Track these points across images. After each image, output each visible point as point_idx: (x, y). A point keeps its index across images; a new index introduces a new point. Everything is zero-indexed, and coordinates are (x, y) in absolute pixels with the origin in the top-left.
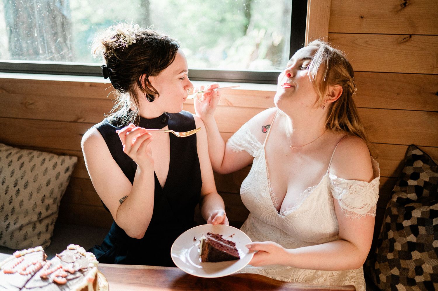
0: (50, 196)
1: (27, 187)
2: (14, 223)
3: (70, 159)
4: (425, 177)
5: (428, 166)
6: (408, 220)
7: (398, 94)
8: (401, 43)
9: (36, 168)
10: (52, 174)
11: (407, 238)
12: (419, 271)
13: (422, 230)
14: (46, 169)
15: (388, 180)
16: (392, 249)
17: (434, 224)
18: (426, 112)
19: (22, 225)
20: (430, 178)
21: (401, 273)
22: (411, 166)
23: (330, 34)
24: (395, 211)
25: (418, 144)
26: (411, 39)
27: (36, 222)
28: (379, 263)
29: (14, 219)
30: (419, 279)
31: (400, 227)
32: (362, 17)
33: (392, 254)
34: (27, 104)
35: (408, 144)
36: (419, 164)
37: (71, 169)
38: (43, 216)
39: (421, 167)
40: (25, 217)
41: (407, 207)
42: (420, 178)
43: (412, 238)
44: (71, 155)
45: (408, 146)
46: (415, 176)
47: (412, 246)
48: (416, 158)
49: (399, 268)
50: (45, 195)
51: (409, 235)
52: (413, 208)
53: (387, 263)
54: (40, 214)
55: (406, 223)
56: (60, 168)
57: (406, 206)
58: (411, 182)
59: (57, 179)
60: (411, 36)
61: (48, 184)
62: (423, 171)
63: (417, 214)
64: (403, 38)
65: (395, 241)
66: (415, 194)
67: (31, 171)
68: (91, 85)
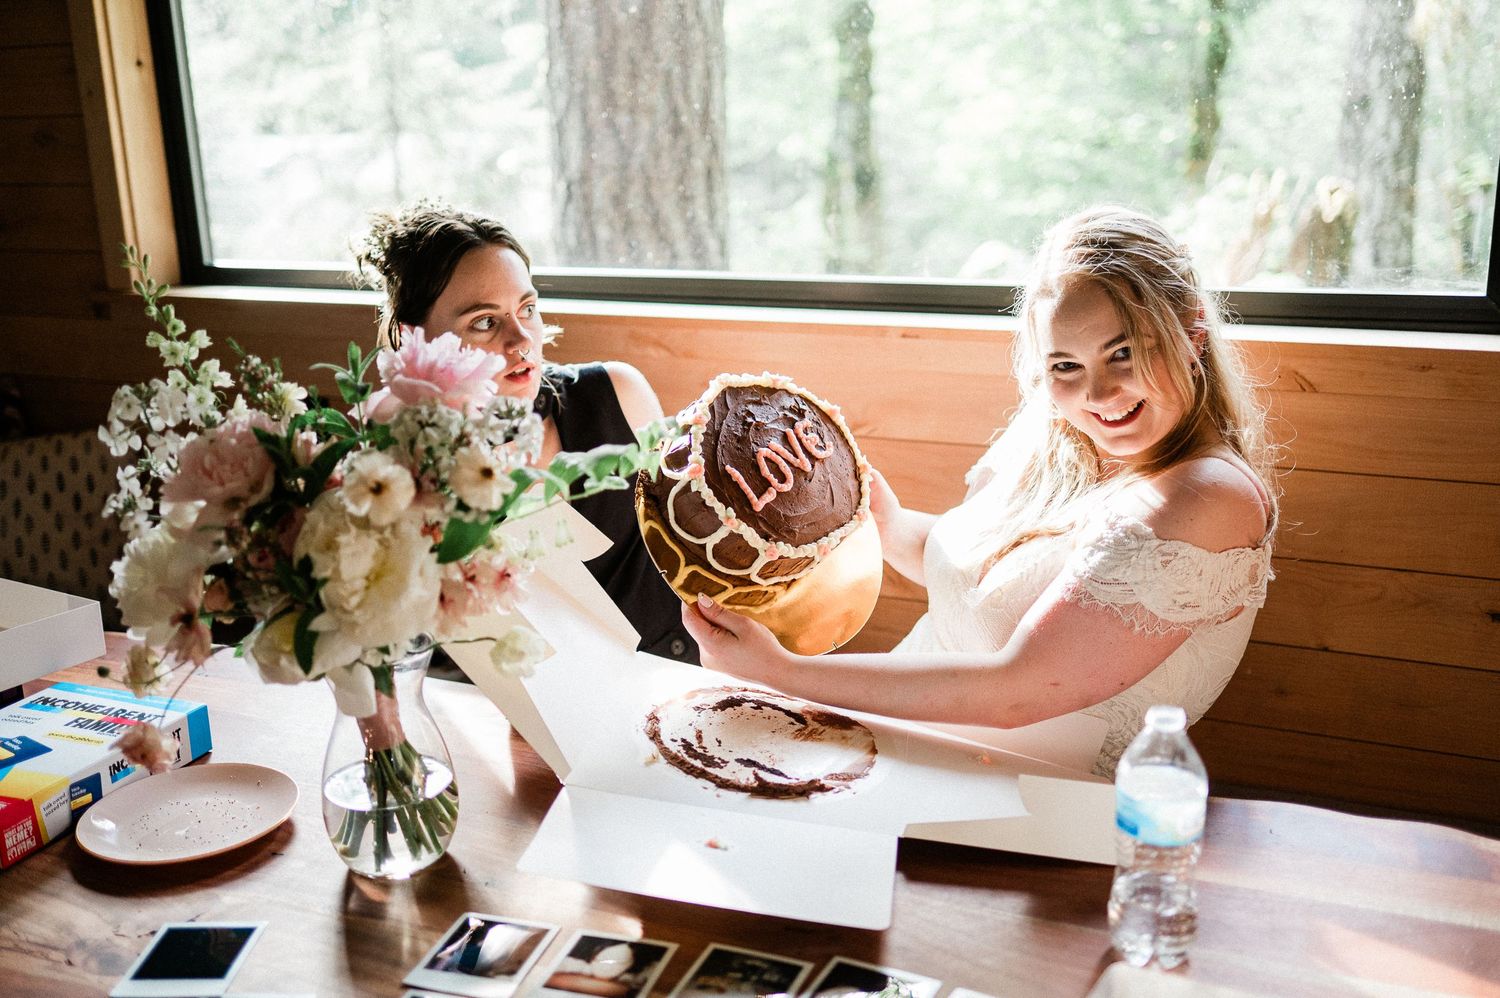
68: (907, 334)
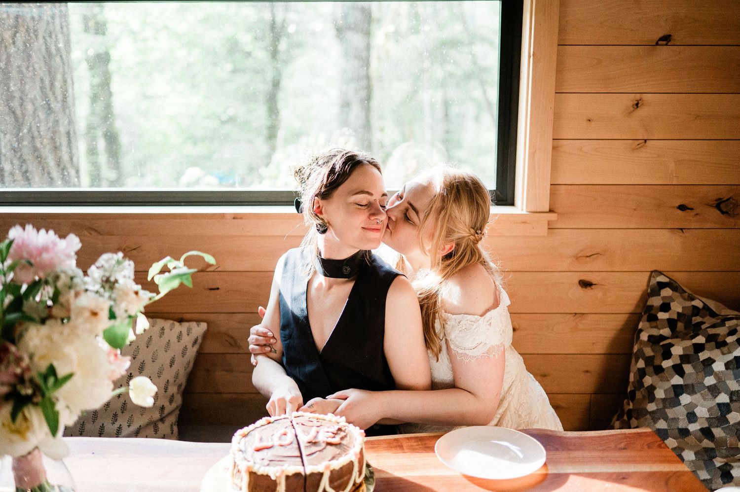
0: (175, 381)
1: (143, 370)
2: (128, 424)
3: (198, 325)
4: (677, 307)
5: (677, 294)
6: (667, 359)
7: (635, 210)
8: (634, 150)
9: (153, 342)
10: (176, 348)
11: (671, 381)
12: (692, 417)
13: (688, 368)
14: (169, 342)
15: (629, 317)
16: (652, 398)
17: (701, 360)
18: (667, 230)
19: (140, 426)
20: (683, 308)
21: (669, 425)
22: (658, 296)
23: (554, 140)
24: (648, 352)
25: (661, 270)
26: (646, 144)
27: (158, 421)
28: (637, 419)
29: (128, 420)
30: (693, 427)
31: (659, 370)
32: (589, 120)
33: (654, 404)
34: (128, 249)
35: (649, 270)
36: (667, 292)
37: (200, 341)
38: (166, 412)
39: (671, 296)
40: (142, 415)
41: (663, 345)
42: (672, 308)
43: (677, 380)
44: (198, 321)
45: (649, 273)
46: (665, 307)
47: (678, 390)
48: (662, 285)
49: (666, 419)
50: (168, 381)
51: (672, 377)
52: (672, 345)
53: (648, 416)
54: (163, 408)
55: (667, 364)
56: (187, 340)
57: (661, 344)
58: (662, 316)
59: (183, 356)
60: (646, 141)
61: (172, 363)
62: (673, 301)
63: (677, 350)
64: (638, 143)
65: (655, 388)
66: (668, 328)
67: (147, 347)
68: (235, 217)
